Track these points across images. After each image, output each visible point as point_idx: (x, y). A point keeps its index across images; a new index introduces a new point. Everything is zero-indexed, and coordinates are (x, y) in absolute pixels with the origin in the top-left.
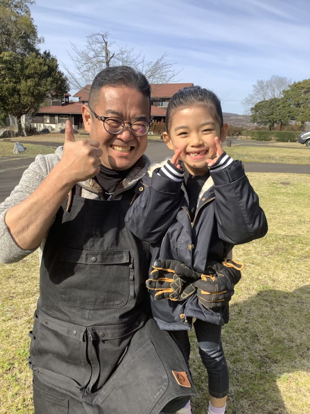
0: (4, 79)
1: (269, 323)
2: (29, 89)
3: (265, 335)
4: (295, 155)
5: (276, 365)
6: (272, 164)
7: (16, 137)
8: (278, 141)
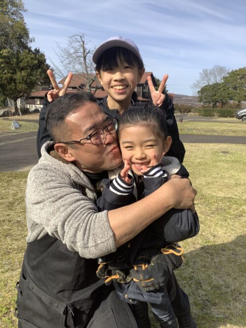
0: (4, 71)
1: (210, 272)
2: (23, 78)
3: (207, 282)
4: (233, 128)
5: (215, 307)
6: (215, 136)
7: (13, 116)
8: (220, 116)
